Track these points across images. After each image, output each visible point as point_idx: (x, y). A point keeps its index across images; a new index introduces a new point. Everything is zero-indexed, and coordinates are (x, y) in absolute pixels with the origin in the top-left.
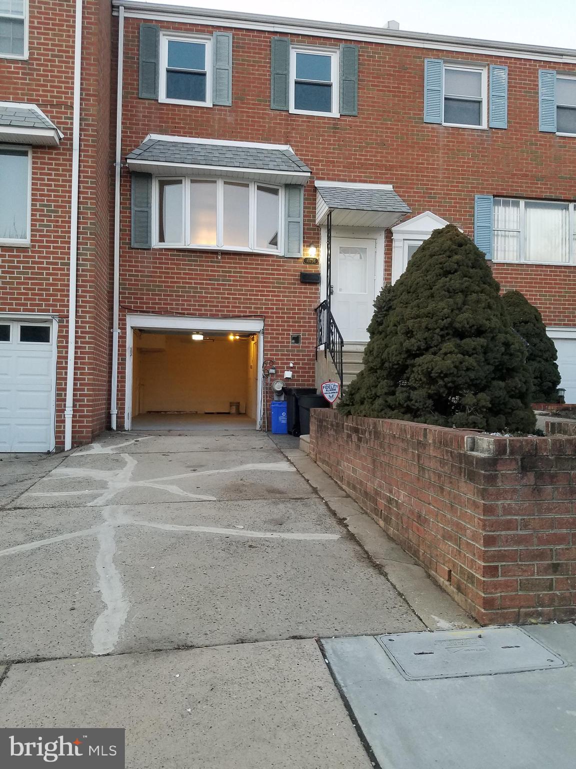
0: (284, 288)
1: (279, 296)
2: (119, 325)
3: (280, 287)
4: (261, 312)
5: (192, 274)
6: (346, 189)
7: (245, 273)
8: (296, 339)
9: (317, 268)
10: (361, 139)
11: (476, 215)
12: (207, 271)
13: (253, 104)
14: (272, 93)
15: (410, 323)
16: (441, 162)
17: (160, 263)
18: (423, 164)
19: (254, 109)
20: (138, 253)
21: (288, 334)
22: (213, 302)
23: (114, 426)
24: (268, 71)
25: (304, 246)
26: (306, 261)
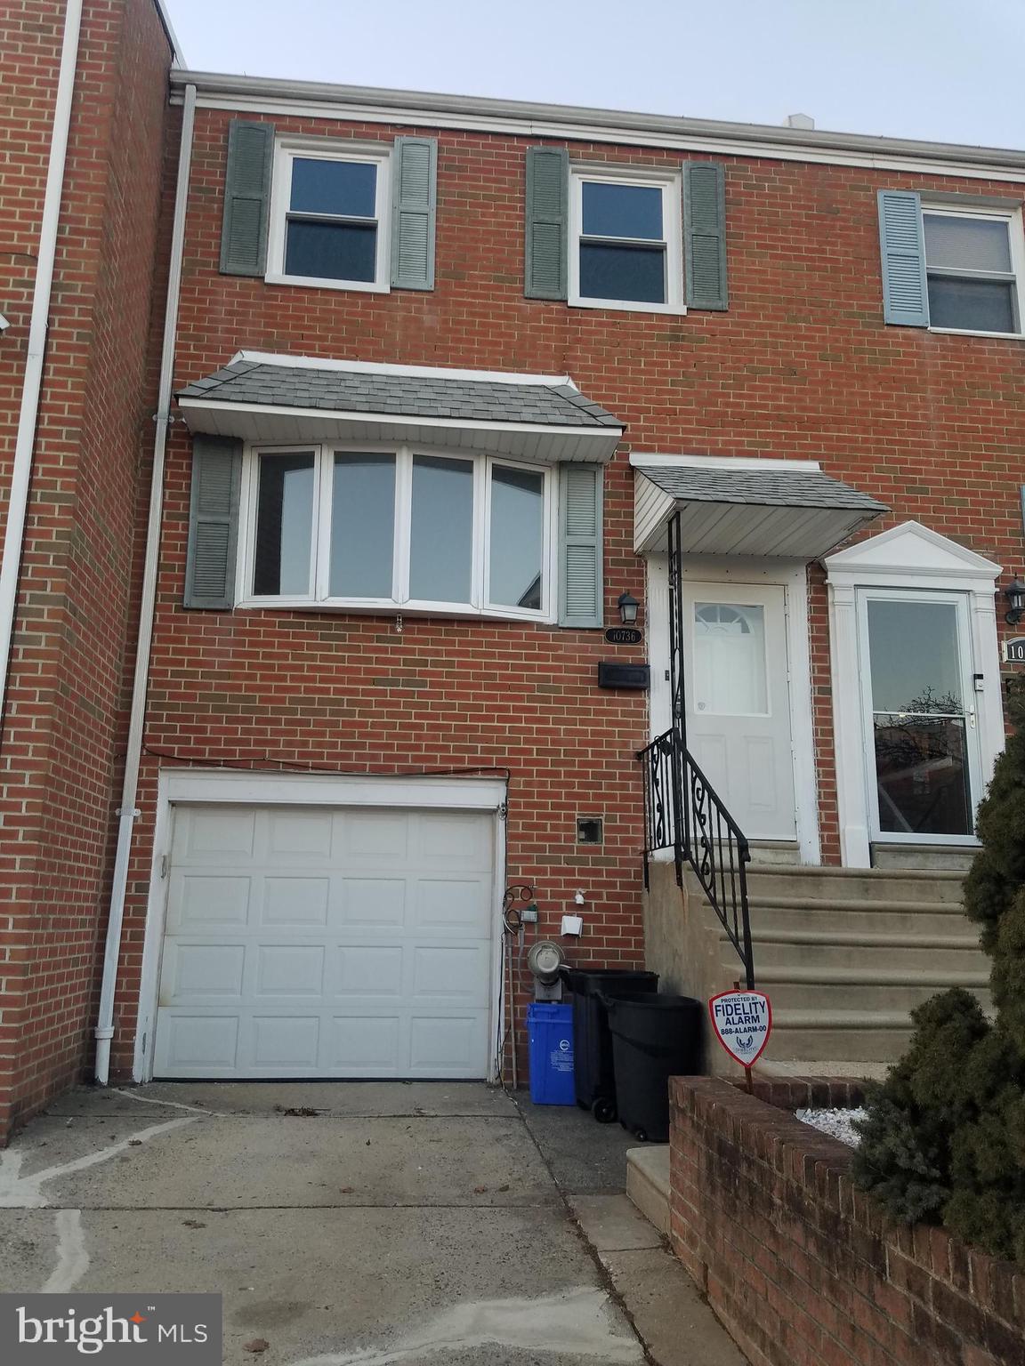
0: (557, 700)
1: (546, 721)
2: (138, 797)
3: (546, 700)
4: (499, 761)
5: (329, 669)
6: (706, 469)
7: (461, 664)
8: (590, 830)
9: (639, 652)
10: (739, 360)
12: (368, 660)
13: (483, 287)
14: (528, 262)
16: (931, 412)
17: (252, 644)
18: (889, 415)
19: (486, 297)
20: (201, 621)
21: (570, 817)
22: (379, 736)
23: (103, 1074)
24: (519, 217)
25: (606, 602)
26: (611, 635)
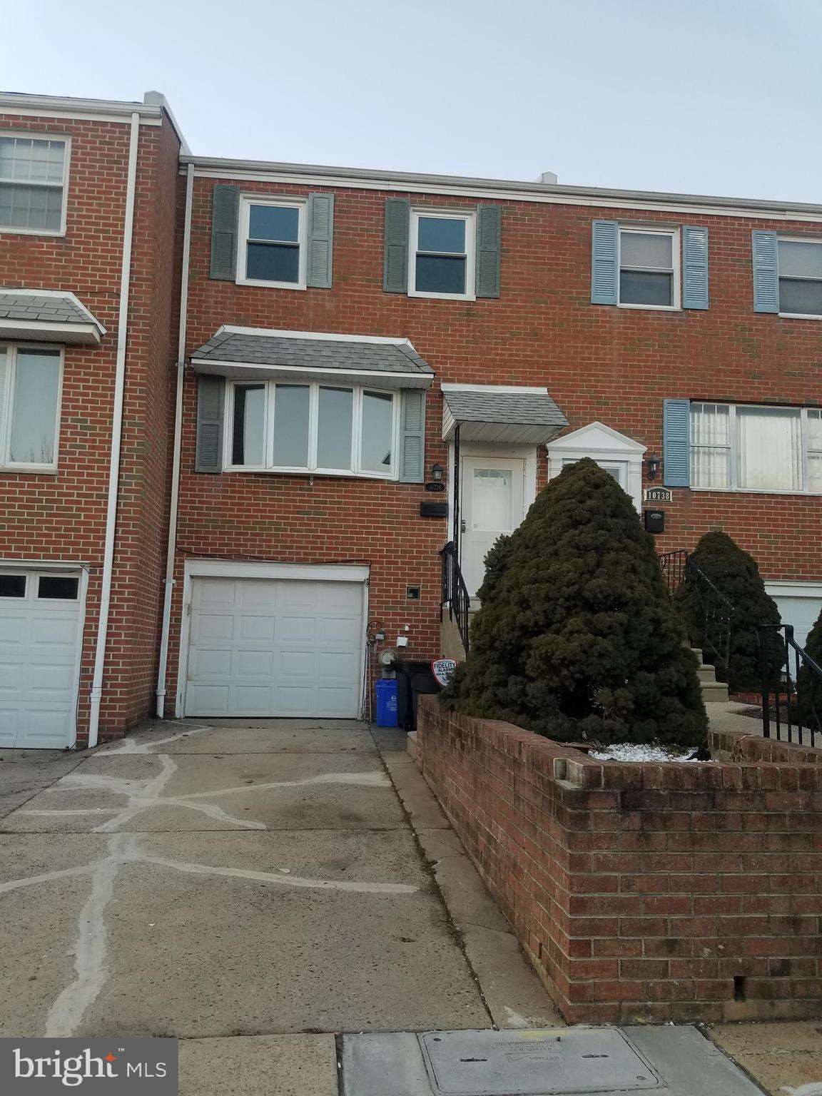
0: (398, 523)
1: (391, 534)
2: (174, 573)
3: (392, 523)
4: (365, 556)
5: (274, 505)
6: (483, 394)
7: (345, 503)
8: (415, 593)
9: (443, 496)
11: (665, 426)
12: (295, 501)
13: (360, 285)
14: (385, 270)
15: (525, 589)
16: (615, 357)
17: (232, 492)
18: (590, 359)
19: (361, 291)
20: (204, 479)
21: (403, 586)
22: (300, 542)
23: (161, 713)
24: (381, 242)
25: (425, 468)
26: (428, 487)
